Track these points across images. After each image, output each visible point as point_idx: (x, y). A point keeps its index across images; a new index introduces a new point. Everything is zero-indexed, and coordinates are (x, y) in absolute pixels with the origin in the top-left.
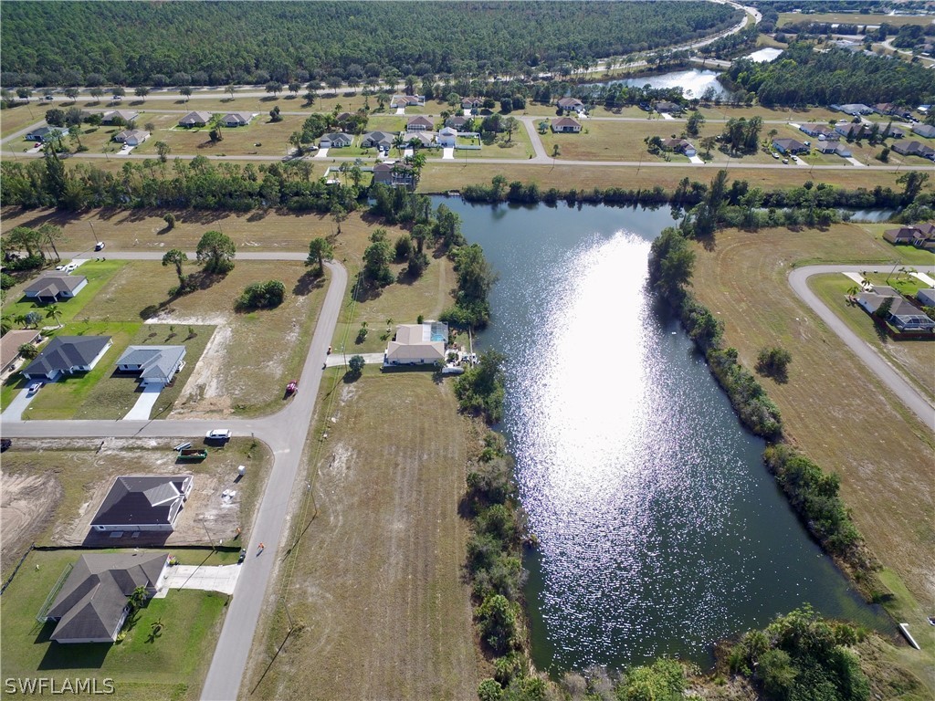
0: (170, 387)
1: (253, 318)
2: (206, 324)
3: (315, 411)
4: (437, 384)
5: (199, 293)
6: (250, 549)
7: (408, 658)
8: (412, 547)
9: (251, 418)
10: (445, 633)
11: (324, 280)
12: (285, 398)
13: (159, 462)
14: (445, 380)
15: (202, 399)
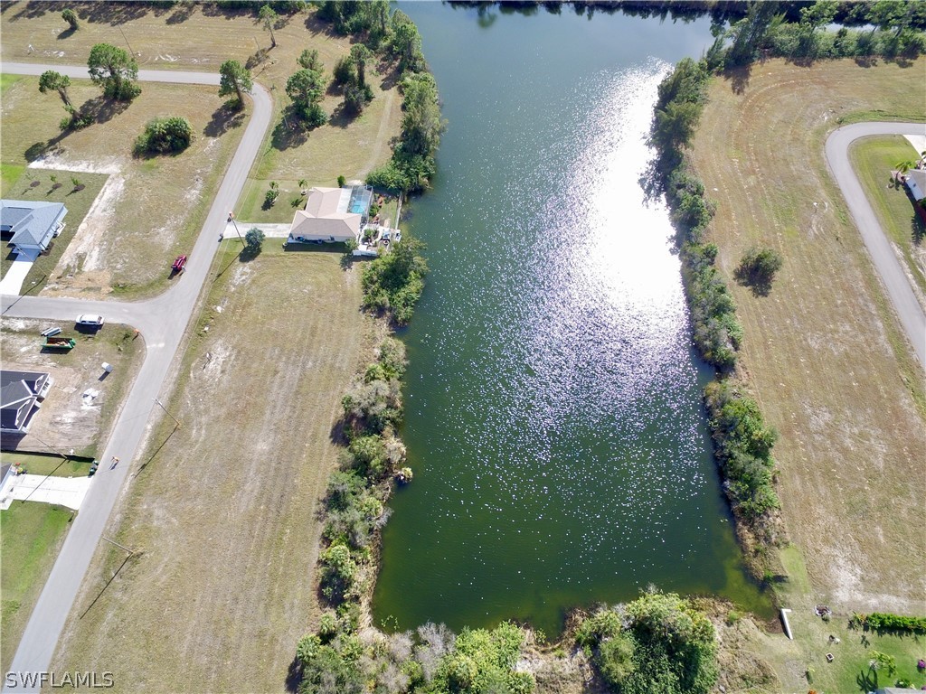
0: (46, 255)
1: (151, 167)
2: (98, 172)
3: (200, 296)
4: (345, 270)
5: (95, 126)
6: (103, 462)
7: (242, 596)
8: (272, 473)
9: (130, 300)
10: (285, 574)
11: (243, 116)
12: (170, 278)
13: (24, 349)
14: (355, 265)
15: (80, 272)
